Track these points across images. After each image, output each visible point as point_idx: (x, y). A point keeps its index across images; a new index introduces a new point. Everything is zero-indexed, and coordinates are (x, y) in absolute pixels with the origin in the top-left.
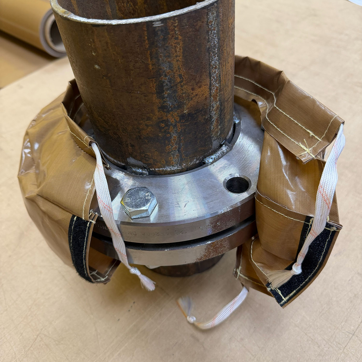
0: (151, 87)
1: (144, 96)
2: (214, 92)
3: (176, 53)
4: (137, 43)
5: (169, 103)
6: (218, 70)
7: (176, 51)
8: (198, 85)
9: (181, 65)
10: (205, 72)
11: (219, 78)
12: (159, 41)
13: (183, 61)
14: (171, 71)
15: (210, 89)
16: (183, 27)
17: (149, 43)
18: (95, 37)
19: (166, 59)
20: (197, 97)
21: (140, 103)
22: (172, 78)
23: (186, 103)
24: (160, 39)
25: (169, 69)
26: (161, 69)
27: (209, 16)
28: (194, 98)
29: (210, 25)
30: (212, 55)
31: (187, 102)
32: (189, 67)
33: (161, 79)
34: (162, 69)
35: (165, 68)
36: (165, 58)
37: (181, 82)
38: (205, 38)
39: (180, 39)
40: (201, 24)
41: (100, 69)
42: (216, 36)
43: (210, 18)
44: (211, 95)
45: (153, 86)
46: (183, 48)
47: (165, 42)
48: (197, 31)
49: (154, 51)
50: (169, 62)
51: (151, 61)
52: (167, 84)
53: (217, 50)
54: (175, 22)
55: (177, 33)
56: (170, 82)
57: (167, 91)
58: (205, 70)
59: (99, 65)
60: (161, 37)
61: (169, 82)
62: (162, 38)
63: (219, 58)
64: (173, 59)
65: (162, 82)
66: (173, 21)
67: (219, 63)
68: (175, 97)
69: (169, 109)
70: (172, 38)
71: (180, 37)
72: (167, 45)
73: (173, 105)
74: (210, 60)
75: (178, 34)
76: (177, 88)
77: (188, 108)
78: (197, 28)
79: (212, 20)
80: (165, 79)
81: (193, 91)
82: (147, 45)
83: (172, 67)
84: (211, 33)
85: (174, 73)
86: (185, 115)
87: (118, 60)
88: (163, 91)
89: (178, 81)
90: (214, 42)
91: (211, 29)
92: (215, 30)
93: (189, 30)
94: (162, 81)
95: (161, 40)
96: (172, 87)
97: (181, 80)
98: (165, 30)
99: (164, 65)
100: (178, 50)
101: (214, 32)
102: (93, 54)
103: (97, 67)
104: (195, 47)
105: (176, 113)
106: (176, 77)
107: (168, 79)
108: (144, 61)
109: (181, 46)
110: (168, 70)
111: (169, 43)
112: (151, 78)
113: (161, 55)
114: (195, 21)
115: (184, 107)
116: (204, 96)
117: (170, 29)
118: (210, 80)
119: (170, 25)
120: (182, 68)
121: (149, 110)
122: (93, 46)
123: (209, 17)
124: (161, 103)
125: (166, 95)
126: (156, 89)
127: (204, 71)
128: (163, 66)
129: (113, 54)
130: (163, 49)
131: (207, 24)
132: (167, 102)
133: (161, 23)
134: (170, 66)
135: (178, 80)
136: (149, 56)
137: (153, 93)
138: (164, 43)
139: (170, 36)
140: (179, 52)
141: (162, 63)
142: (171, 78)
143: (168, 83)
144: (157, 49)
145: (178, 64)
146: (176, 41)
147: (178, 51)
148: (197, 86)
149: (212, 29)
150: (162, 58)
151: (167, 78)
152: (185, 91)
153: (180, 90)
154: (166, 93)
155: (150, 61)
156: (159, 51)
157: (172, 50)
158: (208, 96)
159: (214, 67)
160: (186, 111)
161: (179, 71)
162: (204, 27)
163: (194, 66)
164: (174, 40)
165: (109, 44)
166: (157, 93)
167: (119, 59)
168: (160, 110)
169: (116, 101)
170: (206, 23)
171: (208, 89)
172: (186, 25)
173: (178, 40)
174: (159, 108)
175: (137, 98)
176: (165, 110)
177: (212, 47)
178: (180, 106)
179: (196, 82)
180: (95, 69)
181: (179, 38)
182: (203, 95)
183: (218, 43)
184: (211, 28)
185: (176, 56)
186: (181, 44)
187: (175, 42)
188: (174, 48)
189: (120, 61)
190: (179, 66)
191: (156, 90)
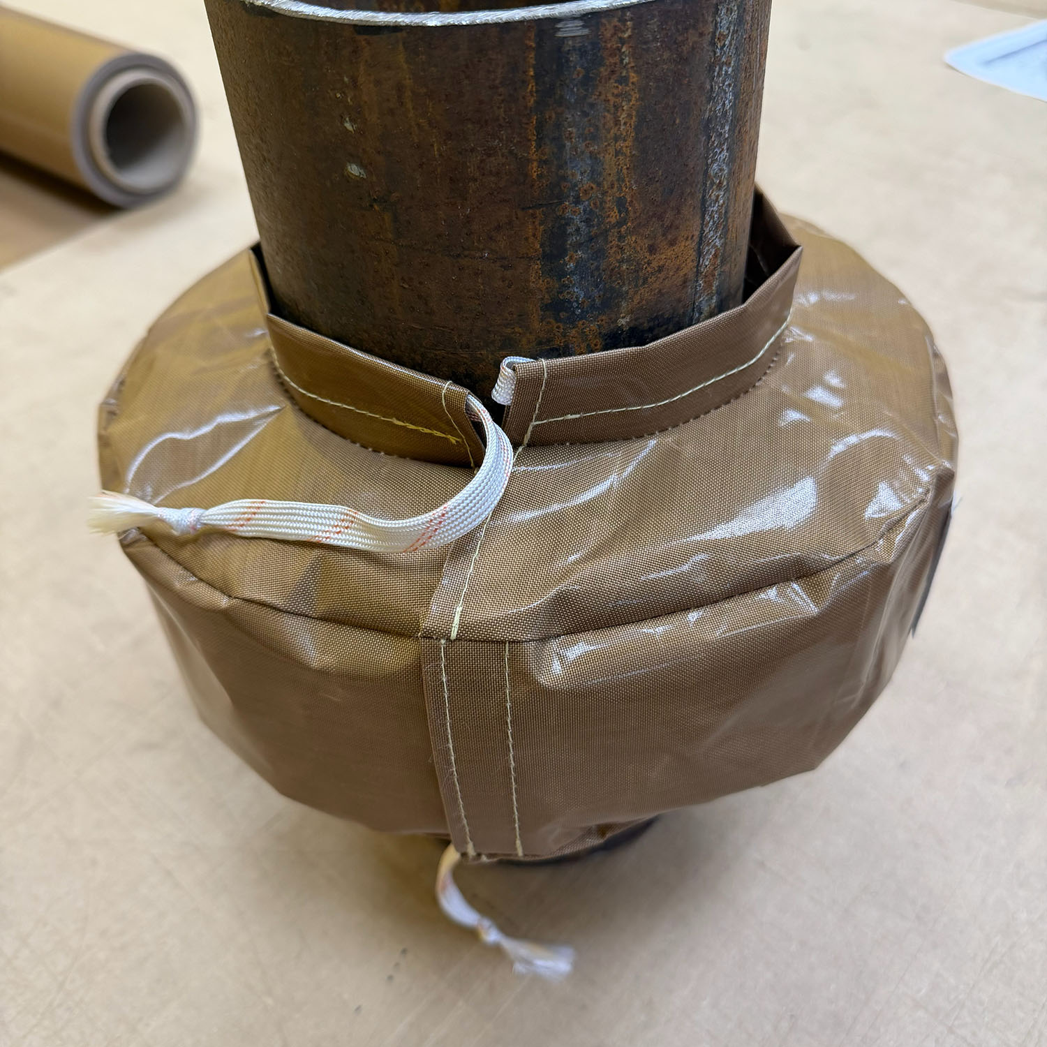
0: (527, 239)
1: (502, 266)
2: (707, 263)
3: (617, 127)
4: (501, 90)
5: (578, 292)
6: (724, 194)
7: (617, 122)
8: (669, 237)
9: (627, 169)
10: (692, 194)
11: (723, 221)
12: (568, 87)
13: (634, 155)
14: (594, 186)
15: (700, 253)
16: (645, 43)
17: (537, 92)
18: (362, 68)
19: (584, 144)
20: (662, 275)
21: (485, 290)
22: (597, 210)
23: (627, 293)
24: (574, 79)
25: (588, 178)
26: (564, 178)
27: (720, 17)
28: (654, 278)
29: (719, 47)
30: (713, 142)
31: (631, 292)
32: (648, 176)
33: (563, 211)
34: (571, 177)
35: (579, 174)
36: (581, 141)
37: (620, 223)
38: (701, 87)
39: (633, 83)
40: (696, 39)
41: (365, 177)
42: (729, 85)
43: (721, 23)
44: (698, 273)
45: (534, 235)
46: (637, 112)
47: (587, 90)
48: (684, 60)
49: (550, 117)
50: (593, 156)
51: (537, 151)
52: (578, 230)
53: (729, 130)
54: (625, 25)
55: (627, 64)
56: (587, 221)
57: (577, 251)
58: (693, 191)
59: (361, 165)
60: (578, 73)
61: (584, 221)
62: (581, 76)
63: (730, 156)
64: (606, 146)
65: (563, 222)
66: (619, 21)
67: (729, 173)
68: (596, 273)
69: (574, 312)
70: (610, 79)
71: (634, 77)
72: (591, 100)
73: (590, 298)
74: (707, 158)
75: (629, 66)
76: (606, 241)
77: (632, 312)
78: (685, 52)
79: (726, 32)
80: (575, 212)
81: (651, 255)
82: (532, 95)
83: (600, 174)
84: (718, 73)
85: (603, 194)
86: (622, 333)
87: (432, 145)
88: (563, 252)
89: (613, 220)
90: (724, 101)
91: (720, 60)
92: (728, 64)
93: (661, 56)
94: (564, 218)
95: (575, 82)
96: (591, 239)
97: (620, 216)
98: (593, 49)
99: (576, 166)
100: (623, 118)
101: (726, 72)
102: (348, 126)
103: (354, 170)
104: (672, 113)
105: (594, 326)
106: (609, 208)
107: (584, 211)
108: (515, 151)
109: (633, 105)
110: (586, 183)
111: (600, 95)
112: (530, 208)
113: (571, 133)
114: (680, 27)
115: (621, 305)
116: (682, 273)
117: (607, 49)
118: (702, 224)
119: (609, 35)
120: (627, 179)
121: (511, 313)
122: (351, 100)
123: (719, 20)
124: (553, 292)
125: (572, 265)
126: (542, 245)
127: (689, 191)
128: (573, 167)
129: (418, 125)
130: (579, 114)
131: (713, 44)
132: (570, 289)
133: (584, 27)
134: (593, 171)
135: (614, 216)
136: (535, 133)
137: (531, 259)
138: (585, 93)
139: (604, 71)
140: (625, 124)
141: (571, 158)
142: (594, 209)
143: (583, 226)
144: (559, 110)
145: (619, 165)
146: (620, 87)
147: (622, 122)
148: (667, 238)
149: (724, 59)
150: (571, 142)
151: (581, 207)
152: (630, 255)
153: (614, 249)
154: (571, 258)
155: (535, 151)
156: (567, 118)
157: (604, 117)
158: (691, 276)
159: (714, 183)
160: (625, 320)
161: (620, 189)
162: (702, 50)
163: (662, 175)
164: (616, 85)
165: (408, 93)
166: (543, 258)
167: (434, 142)
168: (548, 313)
169: (407, 286)
170: (710, 40)
171: (694, 251)
172: (655, 40)
173: (627, 85)
174: (546, 308)
175: (476, 274)
176: (563, 315)
177: (718, 119)
178: (609, 302)
179: (662, 225)
180: (347, 178)
181: (631, 81)
182: (678, 269)
183: (734, 107)
184: (721, 56)
185: (616, 139)
186: (633, 99)
187: (616, 92)
188: (612, 110)
189: (439, 150)
190: (621, 170)
191: (541, 247)
